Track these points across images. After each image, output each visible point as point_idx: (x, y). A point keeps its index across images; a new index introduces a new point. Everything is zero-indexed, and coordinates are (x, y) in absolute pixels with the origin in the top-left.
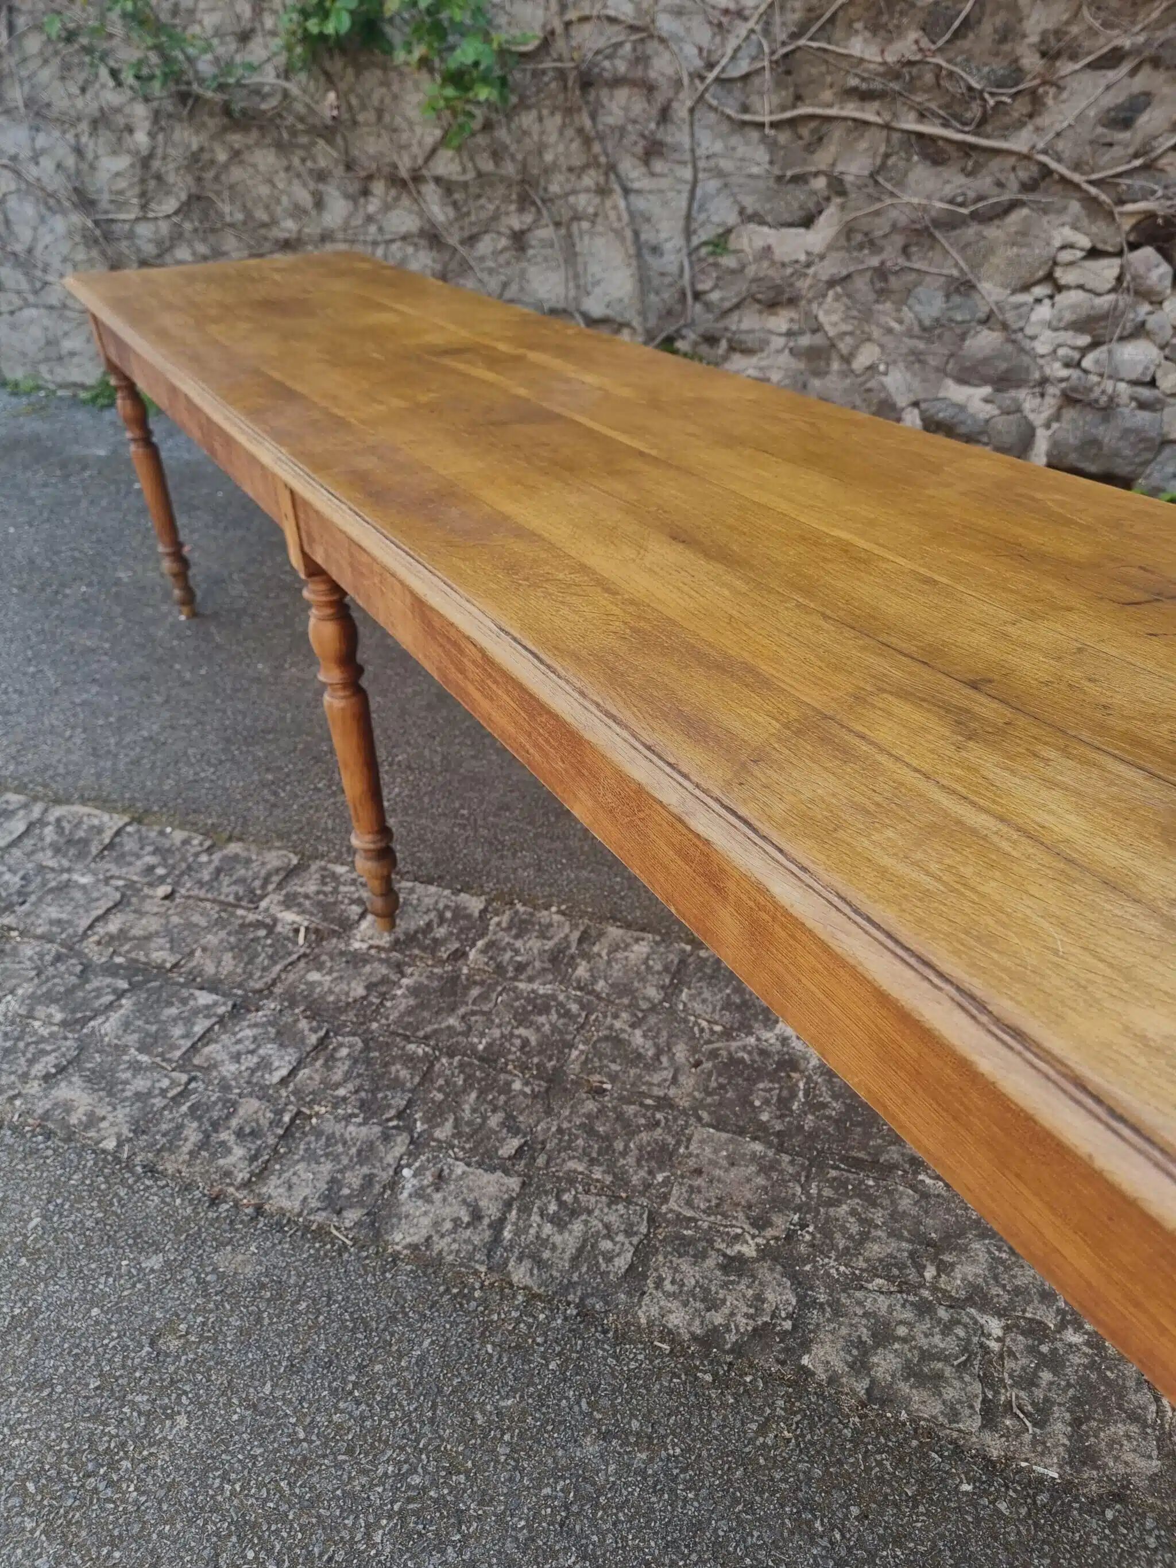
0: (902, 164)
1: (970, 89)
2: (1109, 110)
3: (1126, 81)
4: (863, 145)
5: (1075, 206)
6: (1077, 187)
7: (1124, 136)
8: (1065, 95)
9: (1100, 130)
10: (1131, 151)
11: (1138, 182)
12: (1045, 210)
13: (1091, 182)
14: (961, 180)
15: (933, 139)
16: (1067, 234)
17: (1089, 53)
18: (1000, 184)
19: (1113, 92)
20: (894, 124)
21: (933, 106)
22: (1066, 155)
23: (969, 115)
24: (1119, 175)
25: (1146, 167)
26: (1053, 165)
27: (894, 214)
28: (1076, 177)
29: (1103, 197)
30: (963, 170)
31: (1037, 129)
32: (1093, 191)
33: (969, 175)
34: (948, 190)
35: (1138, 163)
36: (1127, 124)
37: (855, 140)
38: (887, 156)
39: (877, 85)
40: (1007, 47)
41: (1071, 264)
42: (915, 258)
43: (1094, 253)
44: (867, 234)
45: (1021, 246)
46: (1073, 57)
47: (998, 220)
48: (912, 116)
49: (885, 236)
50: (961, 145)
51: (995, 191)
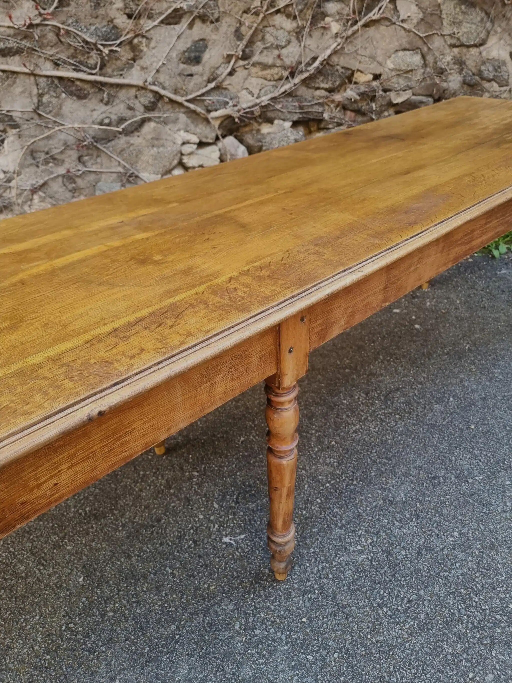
0: (54, 100)
1: (87, 42)
2: (184, 52)
3: (188, 31)
4: (18, 89)
5: (183, 117)
6: (181, 105)
7: (195, 69)
8: (153, 44)
9: (182, 66)
10: (205, 78)
11: (214, 98)
12: (166, 122)
13: (188, 101)
14: (102, 108)
15: (71, 81)
16: (183, 135)
17: (161, 13)
18: (130, 108)
19: (182, 40)
20: (38, 71)
21: (63, 56)
22: (167, 84)
23: (91, 62)
24: (203, 95)
25: (218, 88)
26: (163, 92)
27: (63, 136)
28: (179, 99)
29: (199, 109)
30: (102, 101)
31: (143, 68)
32: (192, 106)
33: (107, 104)
34: (97, 115)
35: (212, 85)
36: (197, 60)
37: (10, 86)
38: (41, 96)
39: (12, 44)
40: (102, 11)
41: (191, 154)
42: (89, 164)
43: (201, 145)
44: (47, 153)
45: (158, 147)
46: (150, 17)
47: (136, 133)
48: (49, 65)
49: (62, 152)
50: (94, 83)
51: (129, 113)
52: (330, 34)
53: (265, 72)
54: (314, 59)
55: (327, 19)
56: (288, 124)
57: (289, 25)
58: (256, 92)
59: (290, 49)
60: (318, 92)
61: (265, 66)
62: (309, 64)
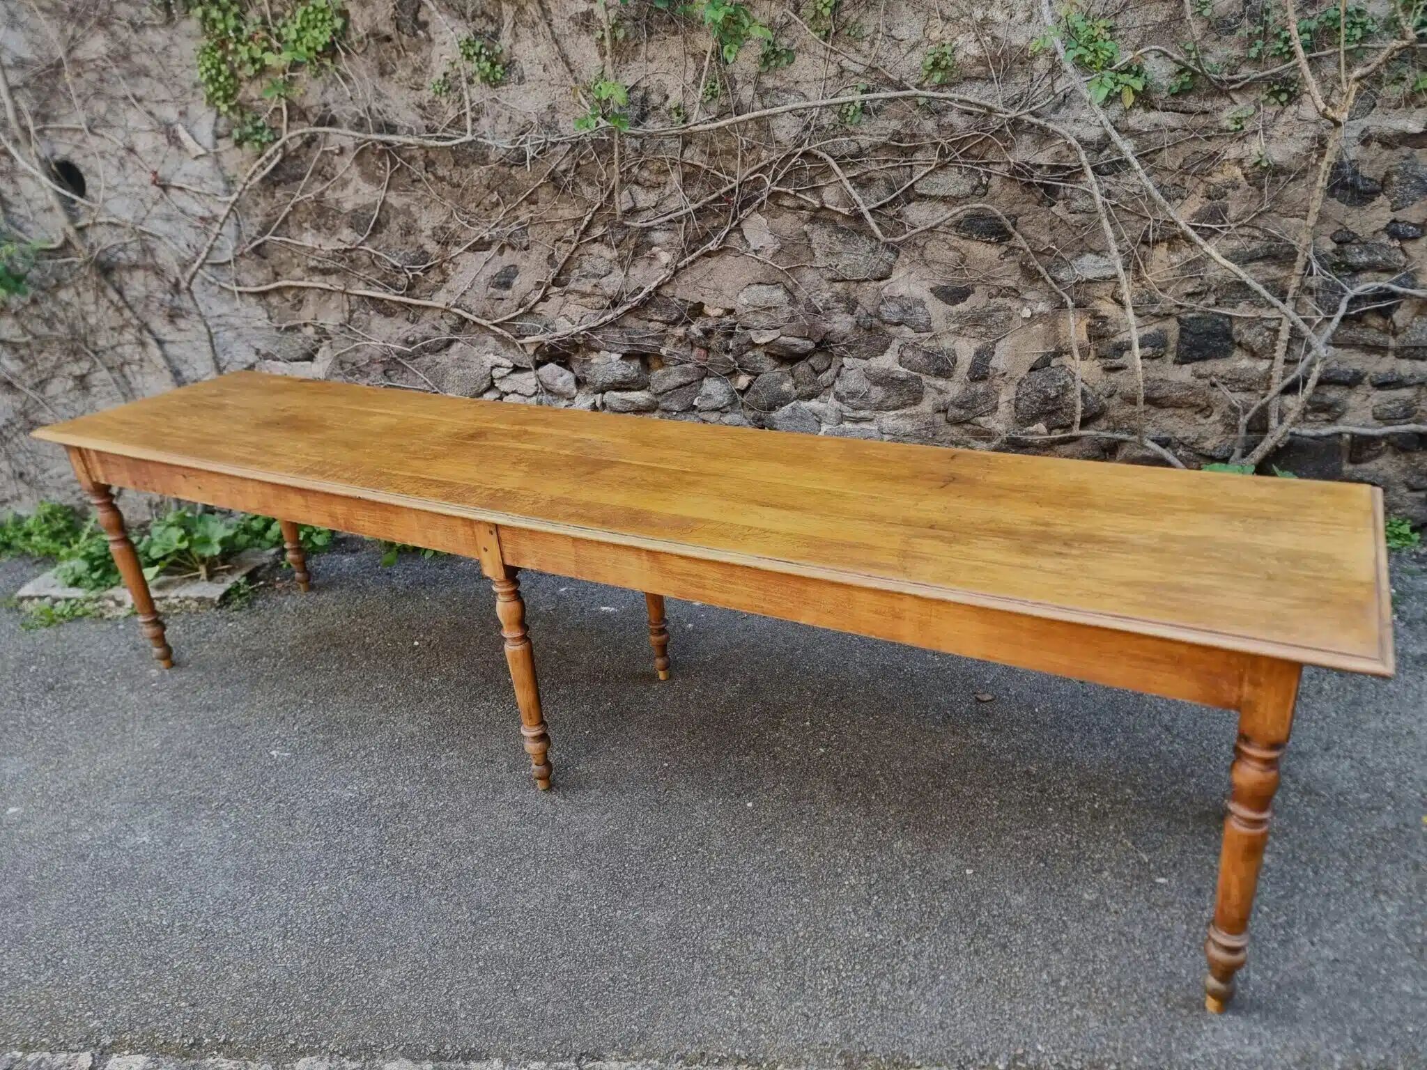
0: (364, 317)
1: (395, 267)
2: (493, 277)
3: (498, 257)
4: (332, 305)
5: (491, 341)
6: (487, 328)
7: (508, 293)
8: (460, 269)
9: (491, 290)
10: (516, 303)
11: (528, 323)
12: (472, 344)
13: (495, 325)
14: (409, 326)
15: (382, 300)
16: (491, 359)
17: (467, 241)
18: (436, 328)
19: (490, 266)
20: (349, 291)
21: (373, 278)
22: (473, 307)
23: (400, 283)
24: (514, 319)
25: (530, 312)
26: (466, 315)
27: (369, 350)
28: (484, 322)
29: (506, 334)
30: (408, 319)
31: (449, 291)
32: (498, 330)
33: (412, 323)
34: (402, 334)
35: (521, 310)
36: (507, 285)
37: (326, 301)
38: (352, 312)
39: (330, 264)
40: (412, 238)
41: (502, 378)
42: (395, 379)
43: (516, 369)
44: (354, 364)
45: (464, 368)
46: (457, 244)
47: (443, 352)
48: (361, 284)
49: (367, 365)
50: (400, 304)
51: (435, 333)
52: (656, 264)
53: (584, 300)
54: (641, 289)
55: (655, 249)
56: (616, 357)
57: (610, 254)
58: (577, 319)
59: (611, 278)
60: (651, 325)
61: (584, 295)
62: (634, 294)
